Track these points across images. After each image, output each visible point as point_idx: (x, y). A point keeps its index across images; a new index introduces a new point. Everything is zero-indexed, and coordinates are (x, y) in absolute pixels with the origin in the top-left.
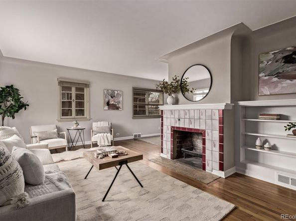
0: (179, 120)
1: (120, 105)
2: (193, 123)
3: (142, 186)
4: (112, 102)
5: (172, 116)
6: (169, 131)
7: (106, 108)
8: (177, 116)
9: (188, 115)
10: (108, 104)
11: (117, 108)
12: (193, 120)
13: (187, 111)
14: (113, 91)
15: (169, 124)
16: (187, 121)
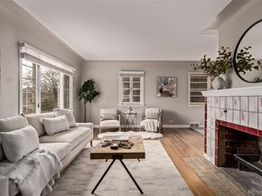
0: (226, 111)
1: (174, 92)
2: (246, 118)
3: (142, 193)
4: (164, 90)
5: (217, 106)
6: (214, 126)
7: (159, 95)
8: (223, 106)
9: (238, 103)
10: (161, 91)
11: (171, 95)
12: (246, 114)
13: (237, 98)
14: (166, 78)
15: (213, 116)
16: (237, 113)
